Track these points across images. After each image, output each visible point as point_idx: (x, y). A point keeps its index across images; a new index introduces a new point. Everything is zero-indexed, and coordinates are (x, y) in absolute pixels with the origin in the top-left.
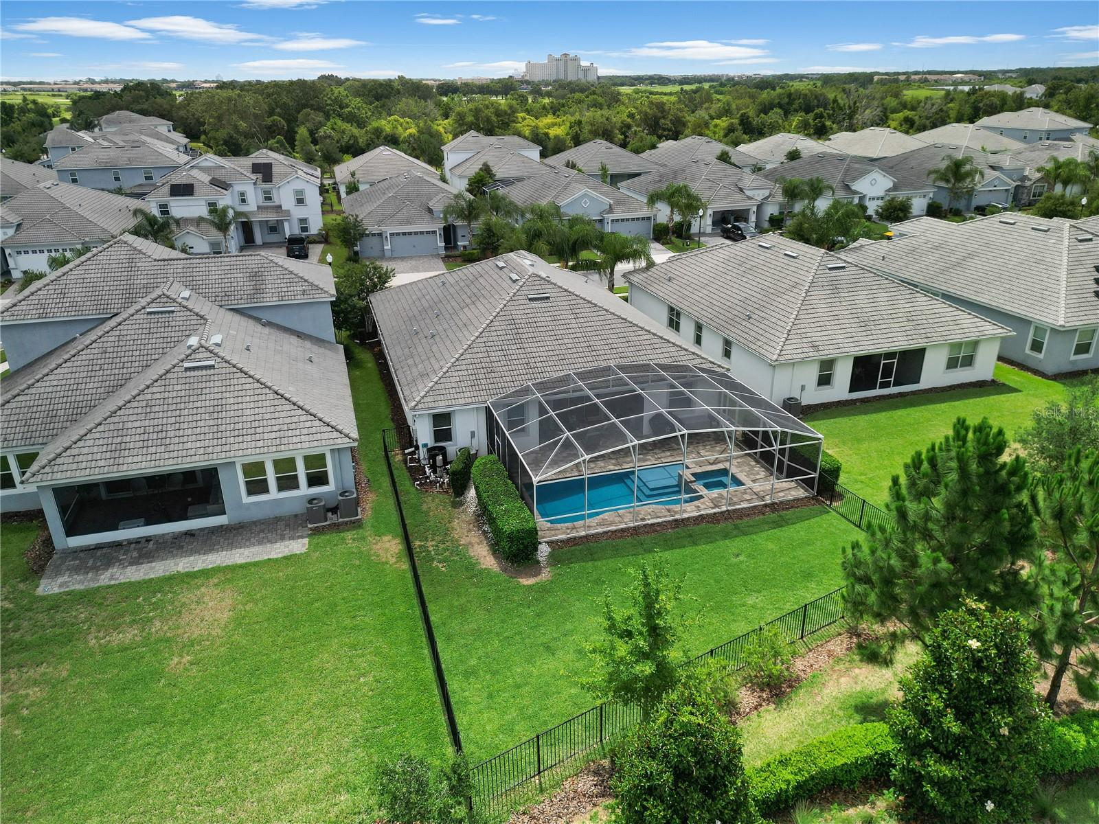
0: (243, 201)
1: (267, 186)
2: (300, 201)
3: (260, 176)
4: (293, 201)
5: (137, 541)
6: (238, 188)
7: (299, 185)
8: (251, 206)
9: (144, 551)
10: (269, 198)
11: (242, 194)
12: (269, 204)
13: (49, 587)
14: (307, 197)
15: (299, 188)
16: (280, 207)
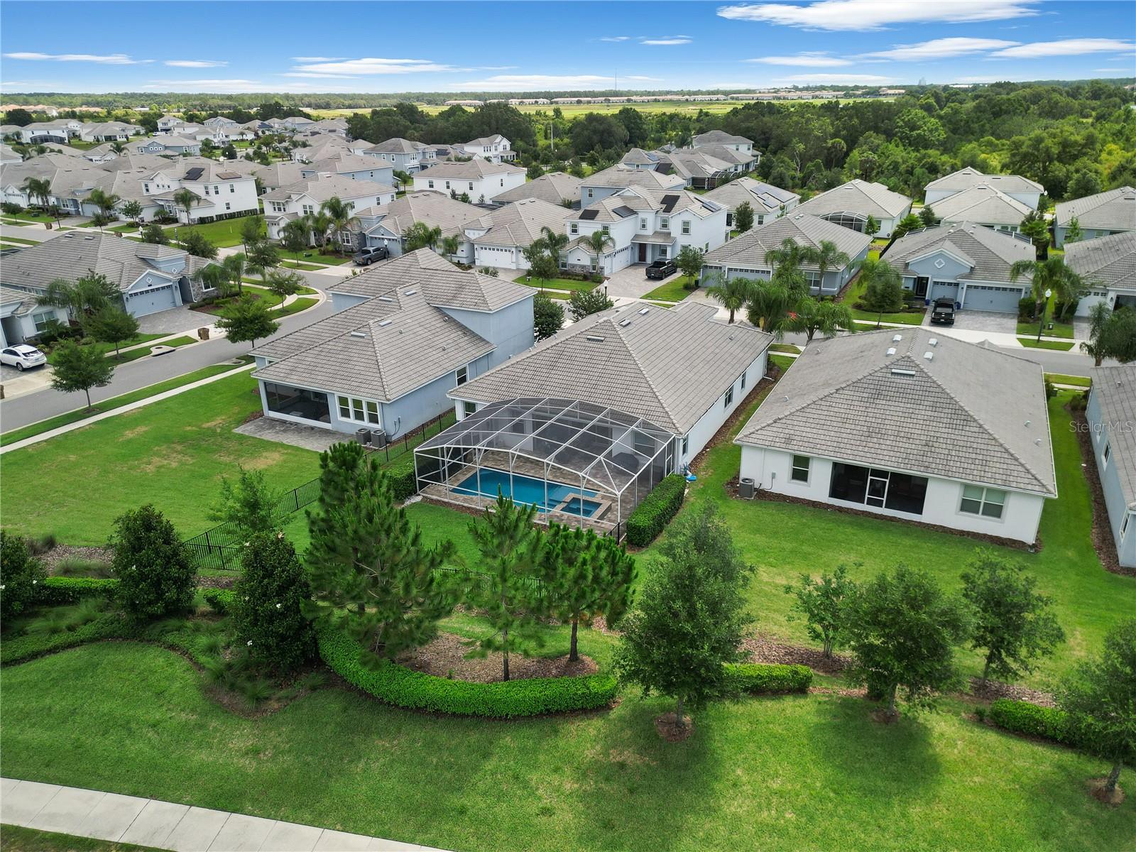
0: (644, 226)
1: (666, 215)
2: (686, 231)
3: (664, 206)
4: (680, 230)
6: (641, 215)
7: (686, 217)
8: (649, 231)
10: (665, 226)
11: (643, 220)
12: (665, 230)
14: (692, 229)
15: (686, 219)
16: (670, 234)
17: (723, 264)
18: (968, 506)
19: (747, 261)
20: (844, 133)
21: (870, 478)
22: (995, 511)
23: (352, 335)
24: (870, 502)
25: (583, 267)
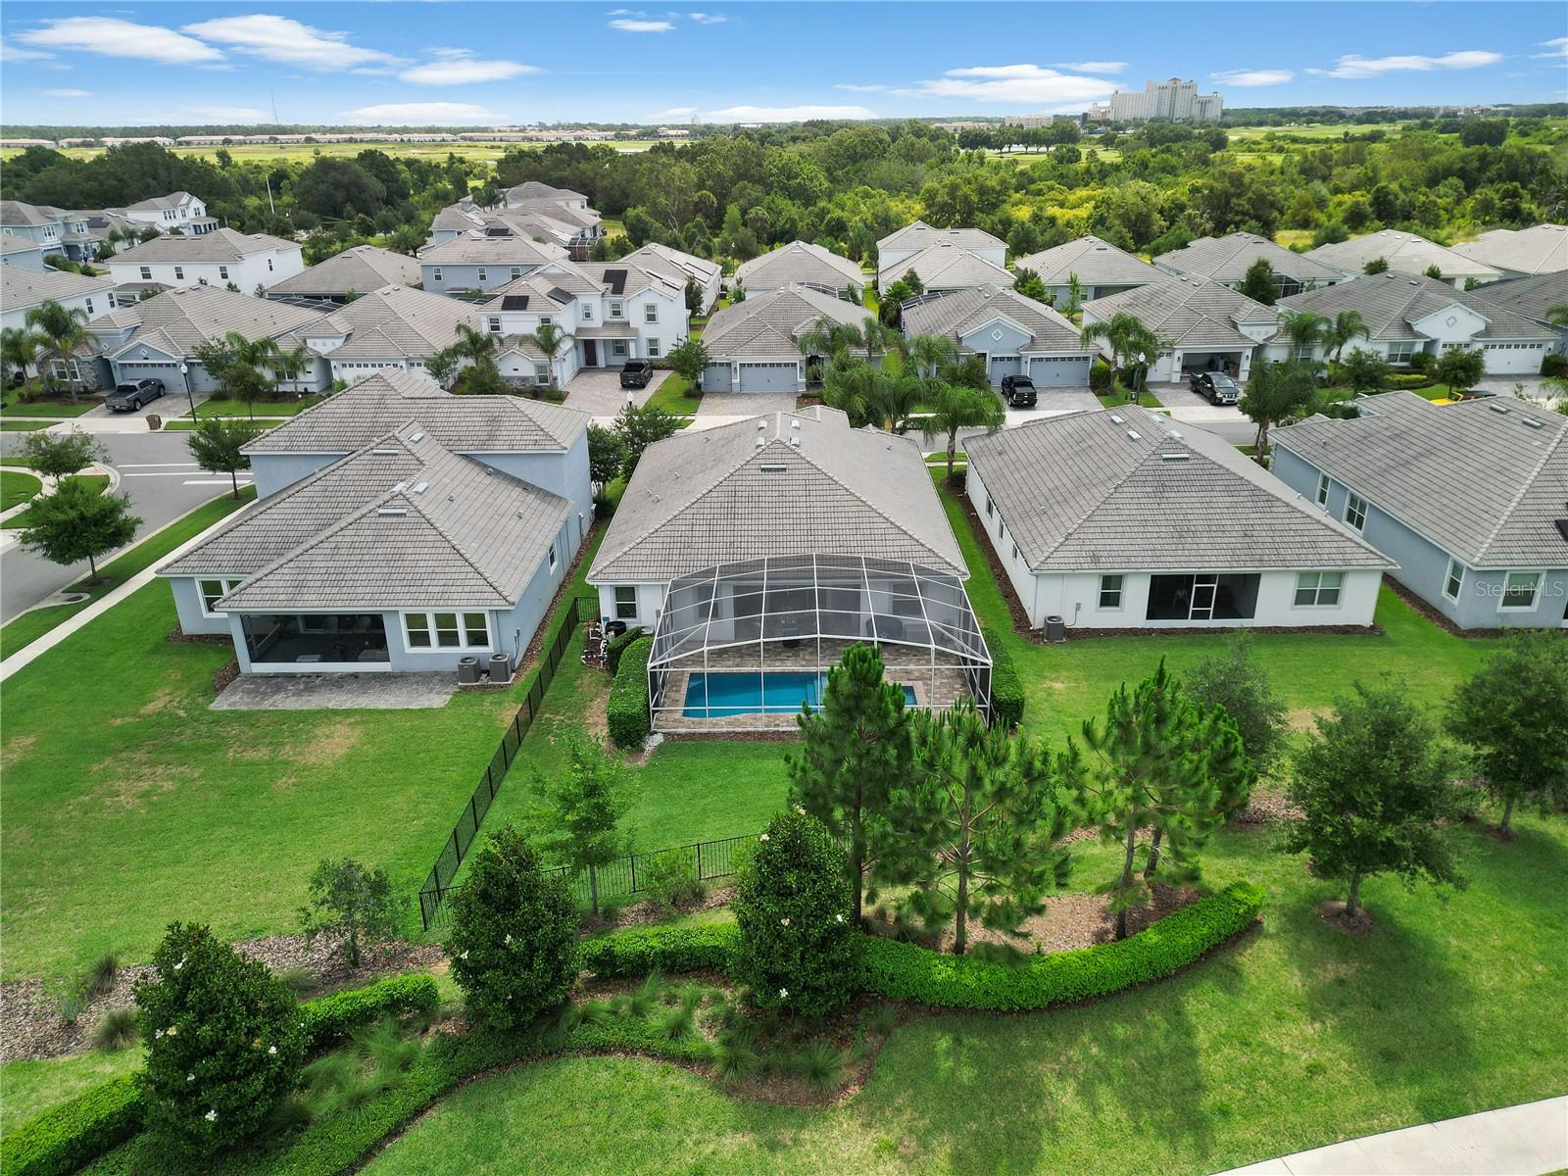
0: (588, 315)
1: (617, 298)
2: (651, 318)
3: (610, 286)
4: (643, 318)
5: (309, 676)
6: (583, 300)
7: (650, 299)
8: (597, 322)
9: (311, 682)
10: (617, 313)
11: (587, 307)
12: (617, 319)
13: (221, 704)
14: (660, 313)
15: (651, 301)
16: (628, 324)
17: (732, 358)
18: (1303, 598)
19: (763, 352)
20: (709, 183)
21: (1195, 586)
22: (1331, 597)
23: (381, 515)
24: (1196, 616)
25: (524, 379)
